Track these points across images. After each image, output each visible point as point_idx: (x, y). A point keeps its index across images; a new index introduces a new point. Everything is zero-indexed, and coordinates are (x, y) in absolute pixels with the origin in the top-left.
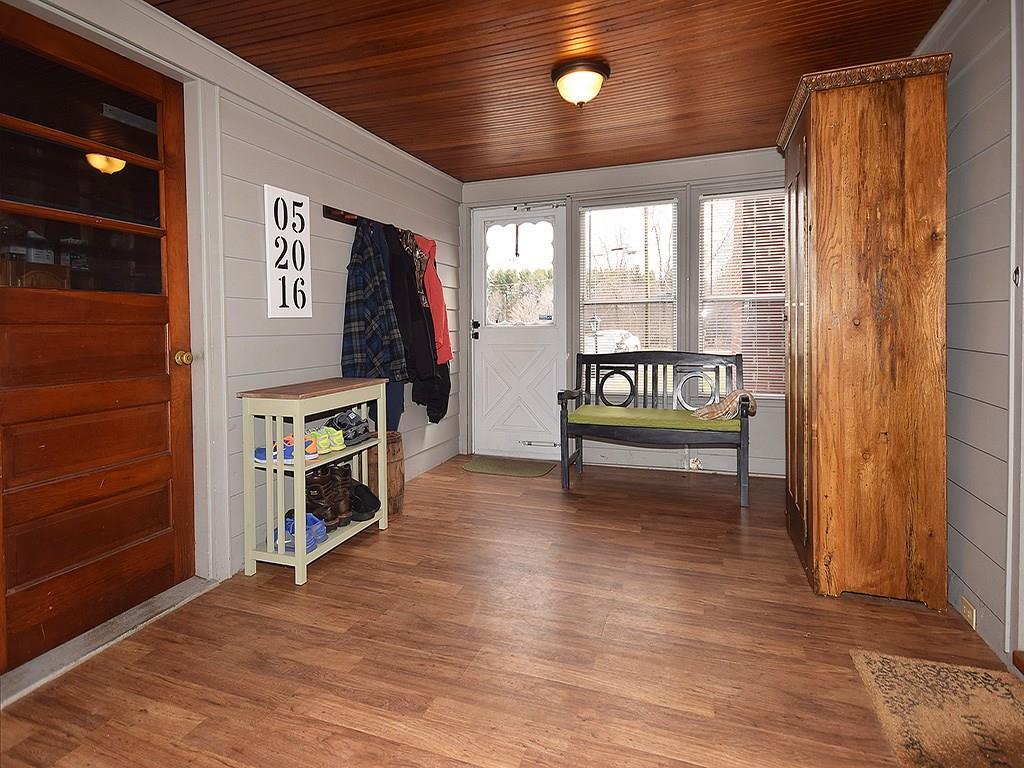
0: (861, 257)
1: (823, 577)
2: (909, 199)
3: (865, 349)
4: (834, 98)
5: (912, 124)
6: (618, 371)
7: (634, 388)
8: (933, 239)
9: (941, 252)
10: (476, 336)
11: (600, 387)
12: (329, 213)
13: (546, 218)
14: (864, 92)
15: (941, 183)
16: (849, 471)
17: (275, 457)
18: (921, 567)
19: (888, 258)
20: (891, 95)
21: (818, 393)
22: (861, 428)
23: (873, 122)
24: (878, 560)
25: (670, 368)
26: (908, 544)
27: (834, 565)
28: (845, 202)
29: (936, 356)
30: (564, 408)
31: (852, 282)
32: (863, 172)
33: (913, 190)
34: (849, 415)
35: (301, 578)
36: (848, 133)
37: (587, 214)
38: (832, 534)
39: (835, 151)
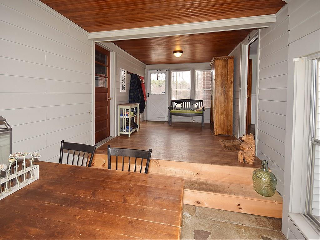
0: (222, 85)
1: (215, 132)
2: (228, 77)
3: (222, 98)
4: (218, 61)
5: (229, 66)
6: (179, 103)
7: (182, 107)
8: (232, 82)
9: (233, 84)
10: (148, 96)
11: (175, 106)
12: (128, 72)
13: (164, 73)
14: (222, 60)
15: (233, 74)
16: (220, 116)
17: (125, 116)
18: (229, 130)
19: (225, 85)
20: (226, 62)
21: (215, 105)
22: (221, 110)
23: (224, 65)
24: (223, 129)
25: (189, 102)
26: (228, 127)
27: (217, 131)
28: (219, 76)
29: (232, 99)
30: (169, 110)
31: (220, 88)
32: (222, 72)
33: (229, 75)
34: (220, 108)
35: (129, 136)
36: (220, 66)
37: (173, 72)
38: (217, 126)
39: (218, 68)
